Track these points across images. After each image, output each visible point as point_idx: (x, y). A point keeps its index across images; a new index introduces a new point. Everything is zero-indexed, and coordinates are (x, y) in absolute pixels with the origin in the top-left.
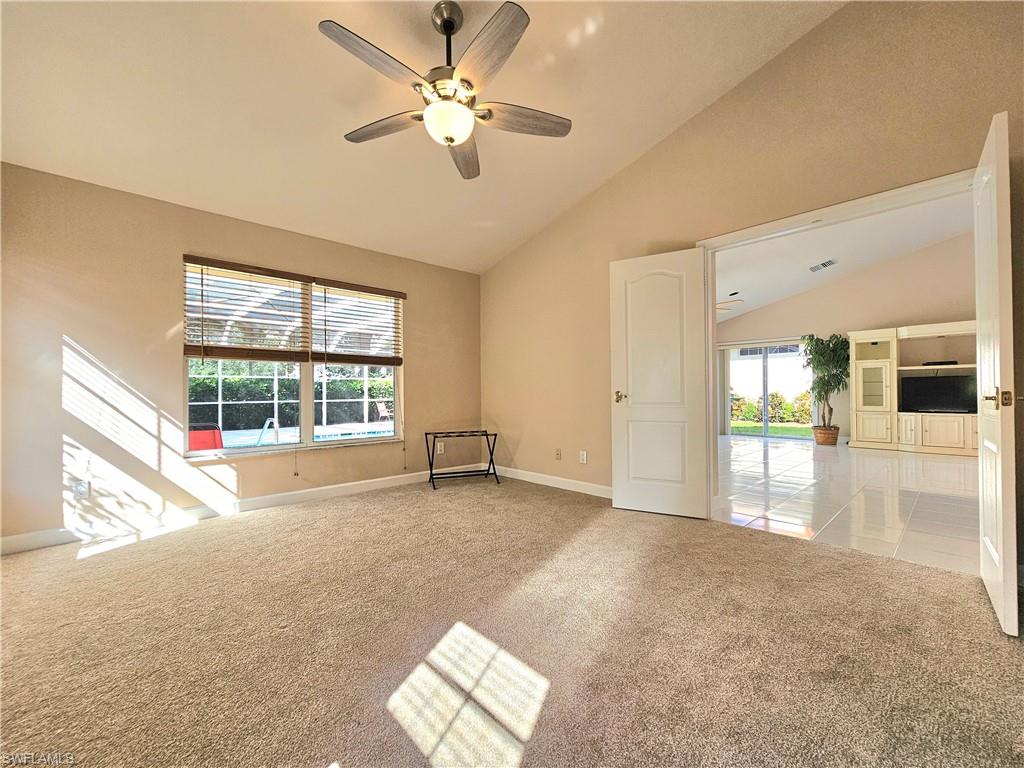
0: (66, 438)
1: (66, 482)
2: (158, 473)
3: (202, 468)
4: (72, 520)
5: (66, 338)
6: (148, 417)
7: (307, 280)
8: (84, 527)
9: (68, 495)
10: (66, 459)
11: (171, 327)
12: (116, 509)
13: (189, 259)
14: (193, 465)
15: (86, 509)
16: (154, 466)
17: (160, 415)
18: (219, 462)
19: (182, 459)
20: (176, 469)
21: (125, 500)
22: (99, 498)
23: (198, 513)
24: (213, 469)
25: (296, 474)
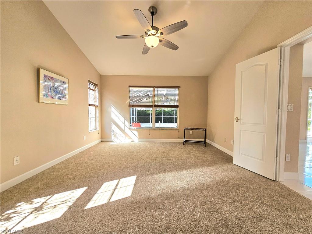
0: (112, 123)
1: (112, 131)
2: (125, 131)
3: (132, 131)
4: (113, 138)
5: (112, 105)
6: (123, 120)
7: (154, 87)
8: (114, 139)
9: (112, 133)
10: (112, 127)
11: (126, 101)
12: (118, 137)
13: (130, 86)
14: (130, 130)
15: (114, 136)
16: (124, 129)
17: (125, 119)
18: (134, 130)
19: (128, 129)
20: (127, 130)
21: (120, 135)
22: (116, 134)
23: (131, 140)
24: (134, 131)
25: (150, 135)
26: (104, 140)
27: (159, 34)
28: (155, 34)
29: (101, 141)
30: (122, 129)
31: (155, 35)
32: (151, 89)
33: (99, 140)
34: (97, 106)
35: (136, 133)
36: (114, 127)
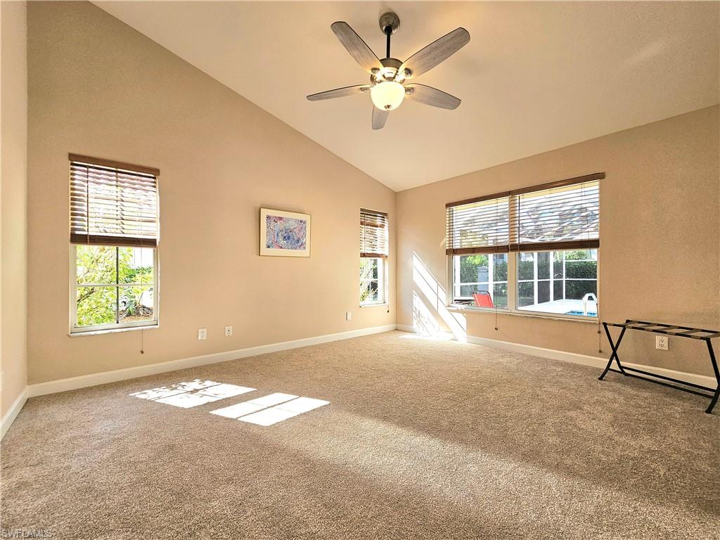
0: (414, 292)
1: (414, 309)
2: (437, 311)
3: (453, 313)
4: (415, 326)
5: (415, 253)
6: (434, 284)
8: (417, 327)
9: (414, 315)
10: (414, 300)
11: (442, 240)
12: (425, 324)
13: (448, 205)
14: (450, 311)
15: (418, 321)
16: (436, 308)
17: (438, 284)
18: (458, 311)
19: (445, 307)
20: (443, 311)
21: (428, 321)
22: (421, 318)
23: (451, 336)
24: (456, 315)
25: (496, 329)
26: (400, 326)
27: (402, 75)
28: (392, 75)
29: (396, 330)
30: (432, 306)
31: (394, 78)
32: (504, 203)
33: (392, 326)
34: (386, 257)
35: (462, 319)
36: (417, 302)
